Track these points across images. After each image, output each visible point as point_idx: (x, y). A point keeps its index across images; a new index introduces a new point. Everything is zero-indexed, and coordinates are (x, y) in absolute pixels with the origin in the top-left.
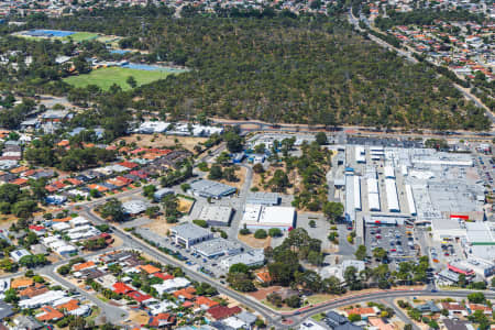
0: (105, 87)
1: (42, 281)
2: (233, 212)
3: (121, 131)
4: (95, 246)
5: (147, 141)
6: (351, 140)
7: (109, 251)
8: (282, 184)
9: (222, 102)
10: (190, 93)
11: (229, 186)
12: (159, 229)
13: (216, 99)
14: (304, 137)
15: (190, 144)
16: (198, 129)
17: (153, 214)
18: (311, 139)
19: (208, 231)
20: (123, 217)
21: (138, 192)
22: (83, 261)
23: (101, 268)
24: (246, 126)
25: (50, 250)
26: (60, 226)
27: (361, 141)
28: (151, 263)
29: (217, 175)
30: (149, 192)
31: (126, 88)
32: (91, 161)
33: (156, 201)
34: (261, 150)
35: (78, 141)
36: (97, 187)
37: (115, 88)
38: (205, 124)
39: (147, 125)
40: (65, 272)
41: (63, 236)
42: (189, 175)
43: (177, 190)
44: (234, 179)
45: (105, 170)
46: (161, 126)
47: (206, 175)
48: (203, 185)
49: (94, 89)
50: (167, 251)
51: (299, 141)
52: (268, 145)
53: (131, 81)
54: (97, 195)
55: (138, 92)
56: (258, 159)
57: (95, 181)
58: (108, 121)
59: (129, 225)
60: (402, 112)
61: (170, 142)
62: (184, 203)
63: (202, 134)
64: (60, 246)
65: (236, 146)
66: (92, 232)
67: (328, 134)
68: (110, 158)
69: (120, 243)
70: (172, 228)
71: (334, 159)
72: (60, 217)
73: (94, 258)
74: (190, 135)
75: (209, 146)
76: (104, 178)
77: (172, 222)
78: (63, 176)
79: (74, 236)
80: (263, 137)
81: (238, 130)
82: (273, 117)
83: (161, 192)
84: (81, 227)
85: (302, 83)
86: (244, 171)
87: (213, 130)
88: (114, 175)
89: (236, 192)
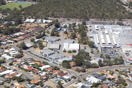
1: (4, 67)
2: (60, 46)
3: (20, 22)
5: (28, 25)
6: (93, 23)
7: (23, 58)
8: (74, 37)
9: (51, 12)
10: (40, 10)
11: (57, 38)
12: (38, 51)
13: (49, 11)
14: (78, 23)
15: (43, 25)
16: (44, 21)
17: (35, 47)
18: (81, 23)
19: (53, 51)
20: (26, 48)
21: (29, 40)
22: (16, 61)
23: (22, 63)
24: (60, 20)
25: (5, 58)
26: (7, 51)
27: (96, 23)
28: (37, 61)
29: (53, 35)
30: (32, 41)
31: (19, 9)
32: (12, 31)
33: (35, 43)
34: (65, 27)
35: (7, 25)
36: (16, 39)
37: (15, 9)
38: (46, 19)
39: (28, 20)
40: (11, 64)
41: (8, 54)
42: (44, 35)
43: (41, 39)
44: (58, 36)
45: (17, 34)
46: (32, 20)
47: (49, 35)
48: (48, 38)
49: (9, 9)
50: (42, 58)
51: (77, 24)
52: (68, 25)
53: (20, 7)
54: (16, 42)
55: (23, 10)
56: (65, 30)
57: (15, 37)
58: (15, 19)
59: (28, 50)
60: (108, 14)
61: (36, 25)
62: (44, 43)
63: (46, 23)
64: (8, 57)
65: (57, 26)
66: (17, 53)
67: (86, 22)
68: (18, 30)
69: (26, 56)
70: (42, 51)
71: (89, 29)
72: (6, 48)
73: (19, 60)
74: (43, 23)
75: (49, 26)
76: (17, 37)
77: (41, 49)
78: (4, 36)
79: (11, 53)
80: (65, 23)
81: (57, 21)
82: (68, 17)
83: (36, 40)
84: (13, 51)
85: (75, 6)
86: (61, 33)
87: (49, 21)
88: (20, 35)
89: (60, 39)
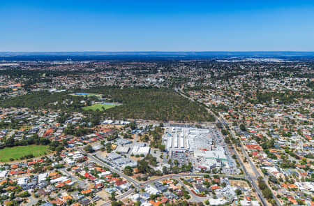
0: (94, 110)
1: (60, 173)
2: (129, 149)
3: (97, 123)
4: (81, 161)
5: (105, 126)
6: (171, 125)
7: (86, 163)
8: (147, 139)
9: (131, 114)
10: (121, 111)
11: (128, 140)
12: (104, 155)
13: (129, 113)
14: (156, 124)
15: (118, 127)
16: (122, 122)
17: (103, 150)
18: (158, 125)
19: (120, 155)
20: (92, 151)
21: (99, 143)
22: (76, 166)
23: (82, 169)
24: (138, 121)
25: (65, 163)
26: (70, 154)
27: (174, 125)
28: (99, 167)
29: (126, 137)
30: (102, 143)
31: (101, 110)
32: (85, 133)
33: (104, 146)
34: (141, 129)
35: (82, 127)
36: (86, 141)
37: (98, 110)
38: (124, 121)
39: (106, 121)
40: (69, 170)
41: (71, 158)
42: (117, 137)
43: (112, 142)
44: (131, 138)
45: (89, 136)
46: (110, 121)
47: (122, 137)
48: (121, 140)
49: (91, 110)
50: (105, 162)
51: (154, 126)
52: (144, 127)
53: (103, 108)
54: (85, 144)
55: (105, 111)
56: (140, 131)
57: (85, 139)
58: (93, 120)
59: (94, 154)
60: (188, 116)
61: (113, 127)
62: (114, 146)
63: (124, 124)
64: (68, 161)
65: (134, 128)
66: (81, 156)
67: (164, 124)
68: (92, 132)
69: (90, 160)
70: (108, 154)
71: (165, 131)
72: (71, 151)
73: (80, 165)
74: (120, 124)
75: (125, 128)
76: (89, 138)
77: (109, 152)
78: (75, 138)
79: (74, 158)
80: (142, 124)
81: (135, 123)
82: (146, 118)
83: (107, 142)
84: (77, 155)
85: (157, 108)
86: (135, 136)
87: (127, 123)
88: (92, 137)
89: (132, 142)
